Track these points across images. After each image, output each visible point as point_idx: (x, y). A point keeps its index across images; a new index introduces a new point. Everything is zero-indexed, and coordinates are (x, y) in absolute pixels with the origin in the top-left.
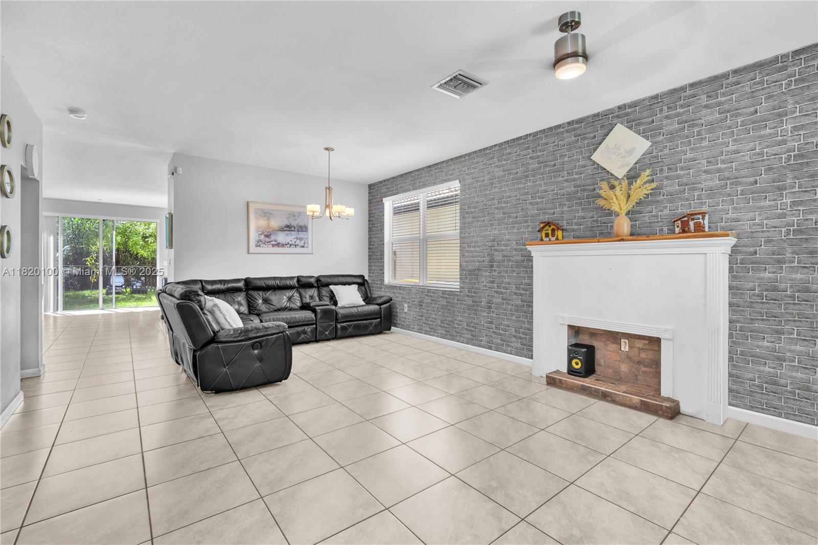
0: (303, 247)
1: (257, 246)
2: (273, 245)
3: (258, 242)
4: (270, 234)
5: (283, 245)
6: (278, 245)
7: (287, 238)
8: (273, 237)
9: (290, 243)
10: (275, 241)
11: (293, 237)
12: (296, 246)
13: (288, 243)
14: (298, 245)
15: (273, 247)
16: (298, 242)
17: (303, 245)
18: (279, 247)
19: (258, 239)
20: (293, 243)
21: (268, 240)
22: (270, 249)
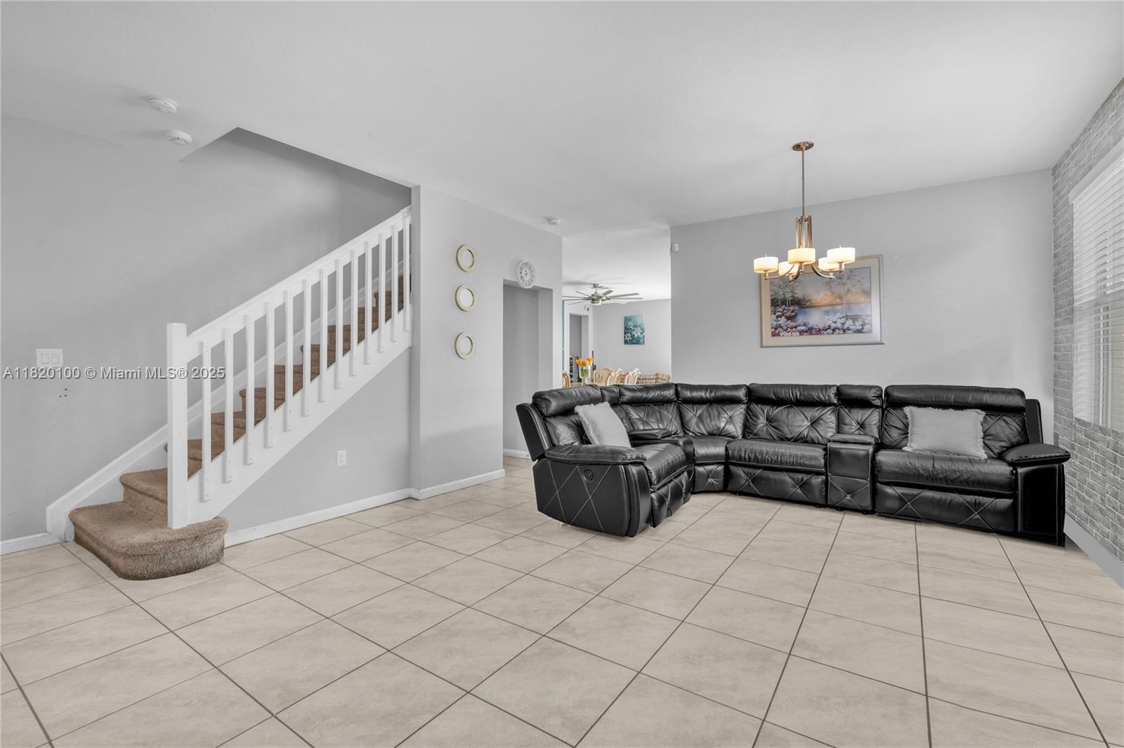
0: (859, 331)
1: (774, 335)
2: (801, 333)
3: (776, 329)
4: (796, 315)
5: (819, 332)
6: (810, 331)
7: (827, 318)
8: (800, 319)
9: (833, 326)
10: (805, 325)
11: (839, 315)
12: (844, 331)
13: (829, 326)
14: (848, 329)
15: (801, 335)
16: (849, 323)
17: (860, 327)
18: (811, 334)
19: (775, 323)
20: (839, 325)
21: (791, 324)
22: (796, 339)
